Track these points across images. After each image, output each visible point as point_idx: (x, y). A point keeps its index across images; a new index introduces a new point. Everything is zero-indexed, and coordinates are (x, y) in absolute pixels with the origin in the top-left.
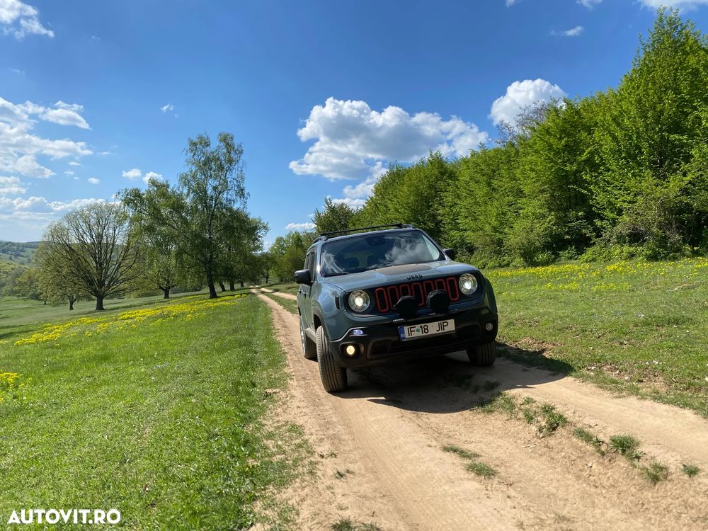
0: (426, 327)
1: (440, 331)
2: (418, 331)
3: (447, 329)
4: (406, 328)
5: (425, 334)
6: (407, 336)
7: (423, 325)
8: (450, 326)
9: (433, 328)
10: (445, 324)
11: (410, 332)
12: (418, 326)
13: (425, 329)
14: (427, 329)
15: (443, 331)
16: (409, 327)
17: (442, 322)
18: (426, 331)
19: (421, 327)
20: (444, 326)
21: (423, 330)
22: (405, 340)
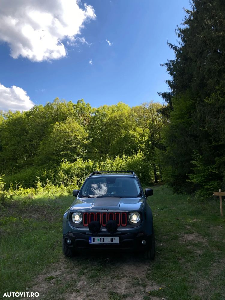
0: (103, 239)
1: (110, 243)
2: (98, 240)
3: (114, 242)
4: (92, 238)
5: (102, 243)
6: (92, 242)
7: (102, 238)
8: (117, 241)
9: (107, 240)
10: (114, 239)
11: (94, 240)
12: (99, 238)
13: (102, 240)
14: (103, 240)
15: (112, 243)
16: (94, 237)
17: (112, 237)
18: (103, 241)
19: (100, 238)
20: (113, 240)
21: (101, 240)
22: (91, 244)
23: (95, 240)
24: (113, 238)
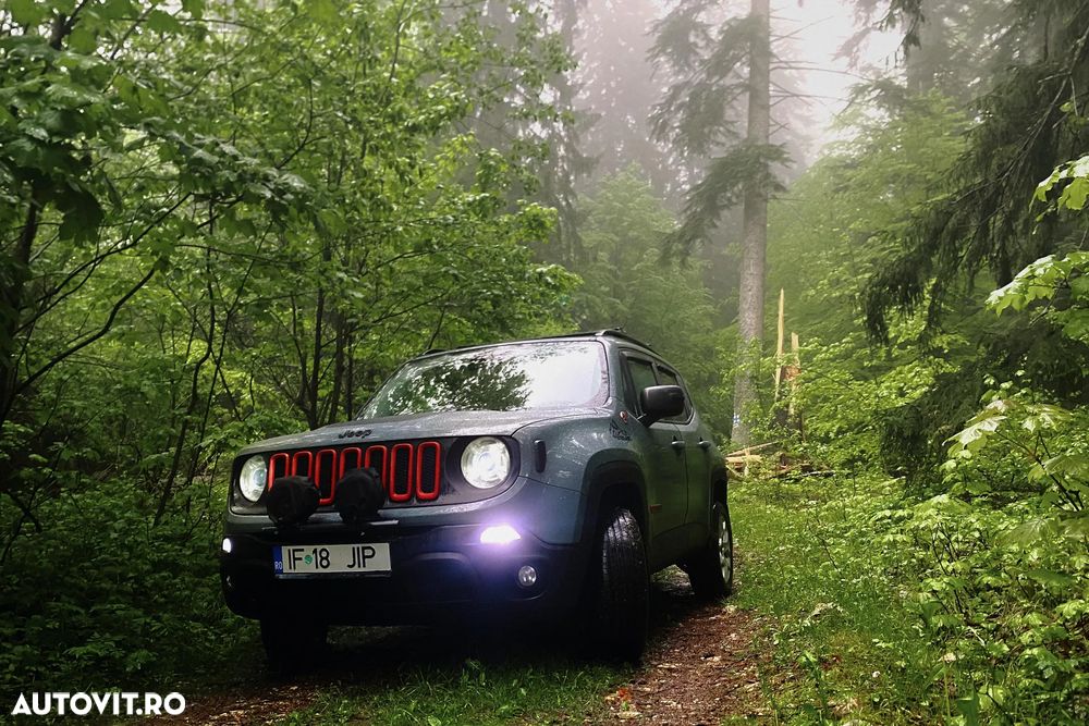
0: (324, 554)
1: (356, 569)
2: (308, 559)
3: (371, 566)
4: (285, 550)
5: (321, 570)
6: (286, 568)
7: (319, 548)
8: (380, 559)
9: (340, 559)
10: (368, 552)
12: (309, 549)
13: (322, 559)
14: (326, 558)
15: (362, 570)
16: (291, 548)
17: (360, 546)
18: (325, 563)
19: (315, 551)
20: (364, 557)
21: (319, 559)
22: (281, 576)
23: (295, 559)
24: (364, 548)
